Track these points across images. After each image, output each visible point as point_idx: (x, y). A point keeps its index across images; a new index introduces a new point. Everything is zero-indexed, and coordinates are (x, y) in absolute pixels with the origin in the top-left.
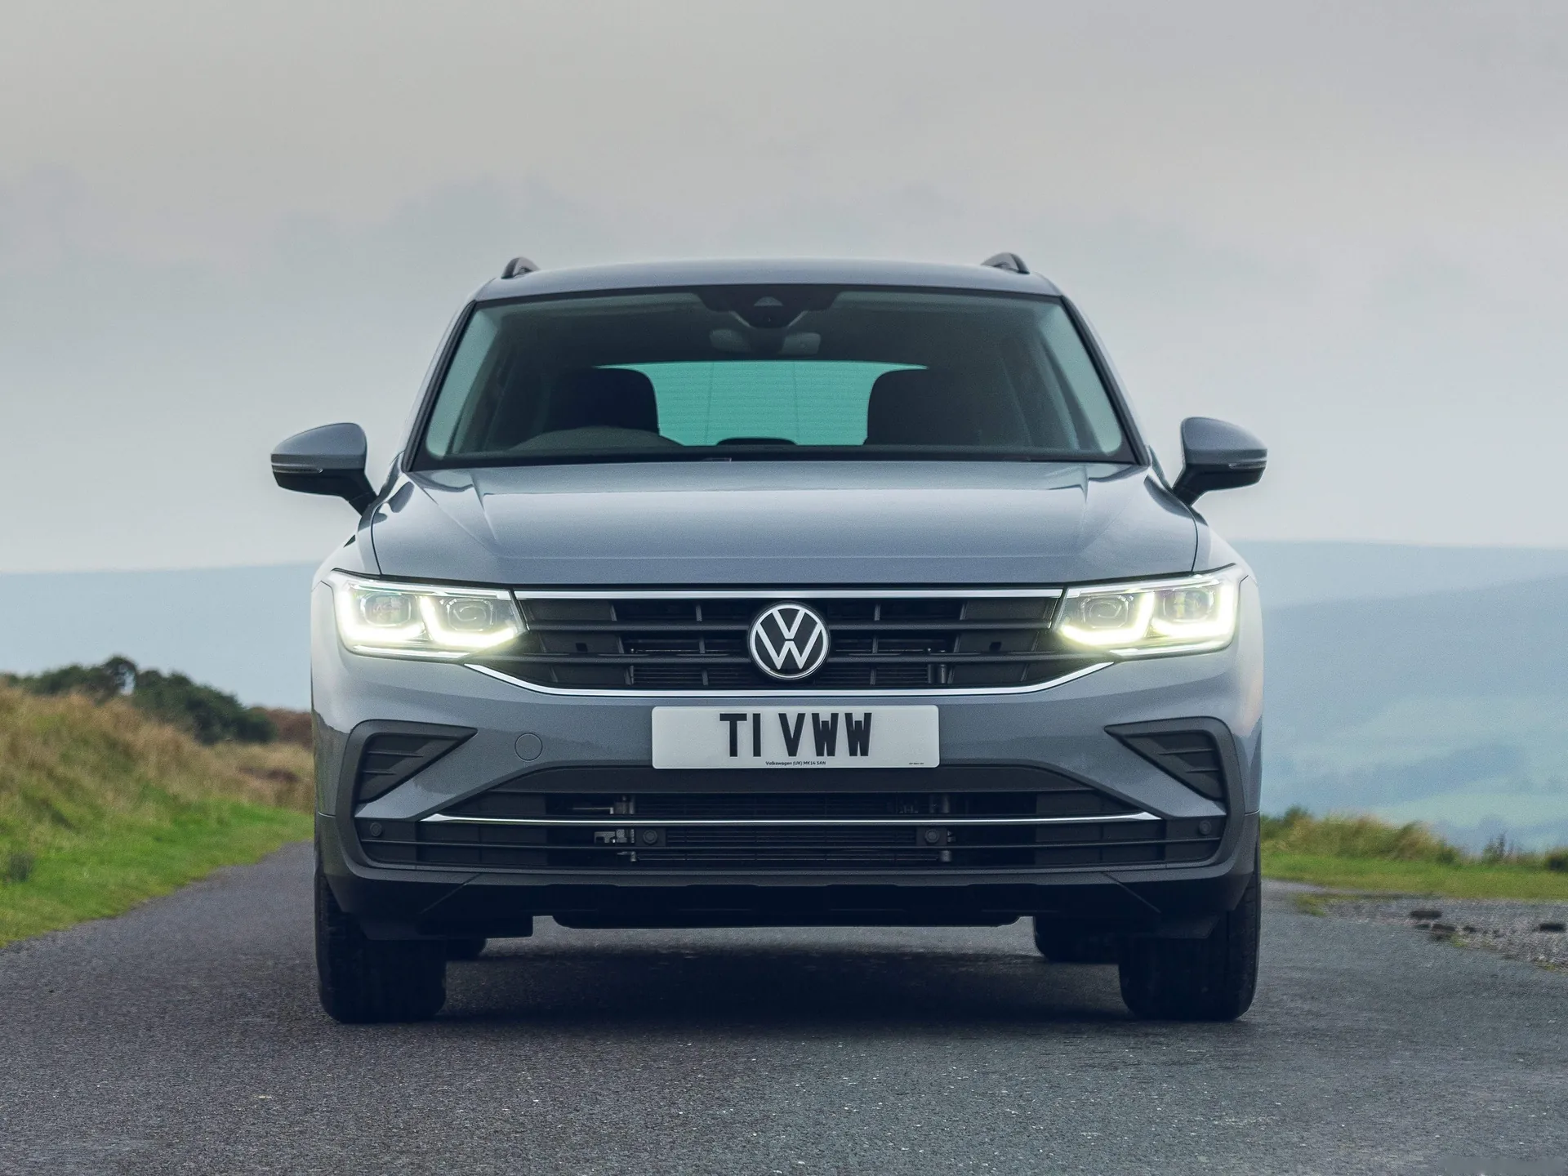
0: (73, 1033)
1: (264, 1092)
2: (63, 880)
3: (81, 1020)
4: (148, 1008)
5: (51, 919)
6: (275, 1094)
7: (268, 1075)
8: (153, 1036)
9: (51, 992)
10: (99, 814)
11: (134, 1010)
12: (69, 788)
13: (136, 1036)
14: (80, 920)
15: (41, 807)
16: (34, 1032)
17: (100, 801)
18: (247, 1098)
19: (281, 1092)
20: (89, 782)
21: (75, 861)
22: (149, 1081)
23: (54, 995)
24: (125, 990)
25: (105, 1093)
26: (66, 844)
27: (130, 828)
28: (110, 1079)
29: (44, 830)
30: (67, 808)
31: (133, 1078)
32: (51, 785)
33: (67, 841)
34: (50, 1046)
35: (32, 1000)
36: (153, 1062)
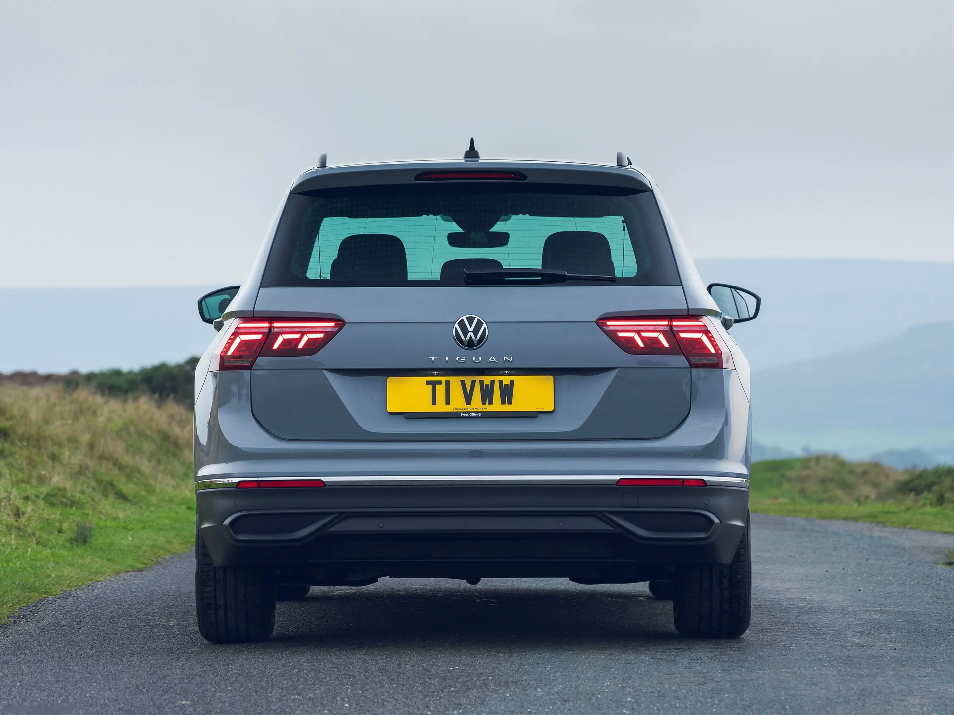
0: (84, 658)
1: (187, 699)
2: (113, 543)
3: (92, 649)
4: (136, 640)
5: (97, 573)
6: (193, 700)
7: (193, 687)
8: (132, 661)
9: (79, 628)
10: (150, 490)
11: (127, 642)
12: (130, 473)
13: (121, 661)
14: (118, 573)
15: (108, 488)
16: (60, 658)
17: (152, 482)
18: (174, 703)
19: (196, 699)
20: (146, 466)
21: (125, 528)
22: (119, 691)
23: (81, 631)
24: (126, 628)
25: (90, 700)
26: (121, 515)
27: (171, 501)
28: (96, 690)
29: (107, 505)
30: (126, 488)
31: (110, 689)
32: (116, 471)
33: (123, 512)
34: (66, 668)
35: (66, 634)
36: (126, 678)
